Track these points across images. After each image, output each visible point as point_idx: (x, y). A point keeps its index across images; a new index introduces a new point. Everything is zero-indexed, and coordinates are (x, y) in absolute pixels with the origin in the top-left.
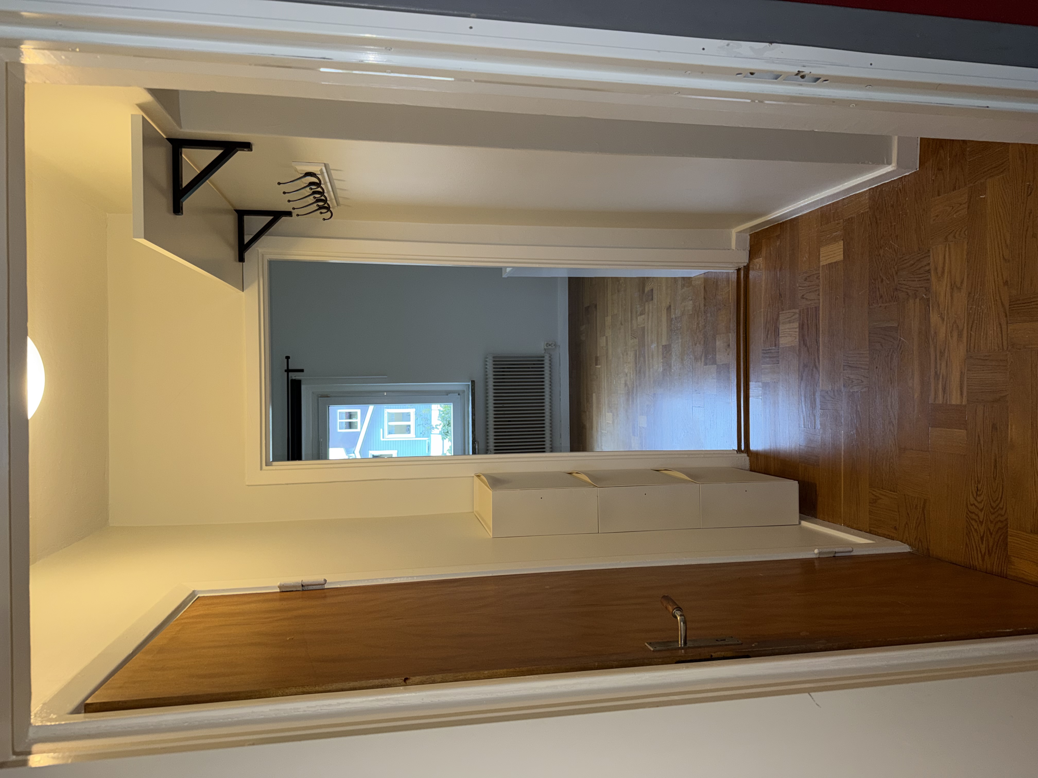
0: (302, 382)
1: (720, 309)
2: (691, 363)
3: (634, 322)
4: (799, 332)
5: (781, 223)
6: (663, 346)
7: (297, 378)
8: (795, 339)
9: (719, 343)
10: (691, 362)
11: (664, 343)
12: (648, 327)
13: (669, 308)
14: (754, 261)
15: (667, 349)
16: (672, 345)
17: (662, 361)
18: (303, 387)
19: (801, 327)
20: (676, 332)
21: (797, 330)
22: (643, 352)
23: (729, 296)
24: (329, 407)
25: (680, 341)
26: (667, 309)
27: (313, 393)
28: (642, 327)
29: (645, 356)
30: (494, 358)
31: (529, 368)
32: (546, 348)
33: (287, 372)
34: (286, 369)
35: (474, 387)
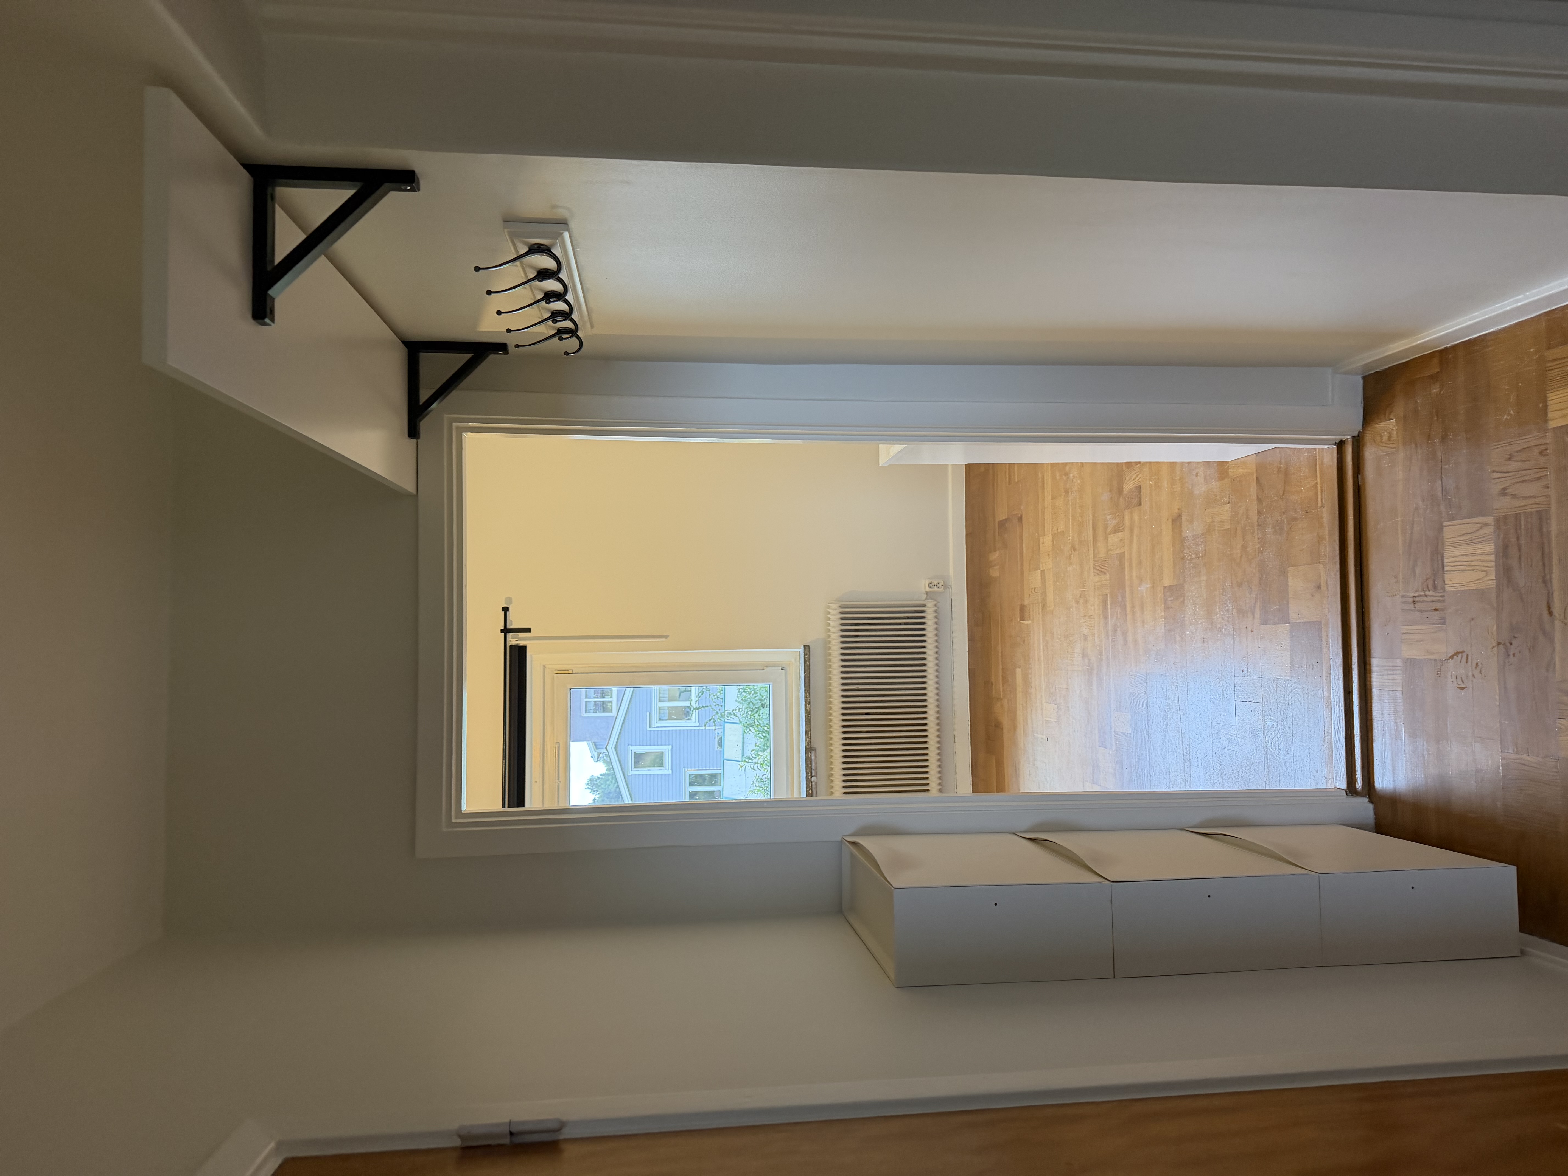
0: (530, 650)
1: (1295, 519)
2: (1231, 620)
3: (1100, 544)
4: (1496, 561)
5: (1441, 351)
6: (1165, 587)
7: (521, 643)
8: (1487, 575)
9: (1296, 583)
10: (1228, 618)
11: (1167, 582)
12: (1130, 554)
13: (1177, 520)
14: (1377, 426)
15: (1175, 592)
16: (1186, 586)
17: (1163, 614)
18: (530, 659)
19: (1503, 551)
20: (1194, 561)
21: (1492, 557)
22: (1120, 599)
23: (1316, 494)
25: (1204, 578)
26: (1173, 521)
27: (547, 667)
28: (1116, 554)
29: (1125, 605)
30: (841, 607)
31: (900, 624)
32: (928, 591)
33: (503, 634)
34: (503, 628)
35: (809, 656)
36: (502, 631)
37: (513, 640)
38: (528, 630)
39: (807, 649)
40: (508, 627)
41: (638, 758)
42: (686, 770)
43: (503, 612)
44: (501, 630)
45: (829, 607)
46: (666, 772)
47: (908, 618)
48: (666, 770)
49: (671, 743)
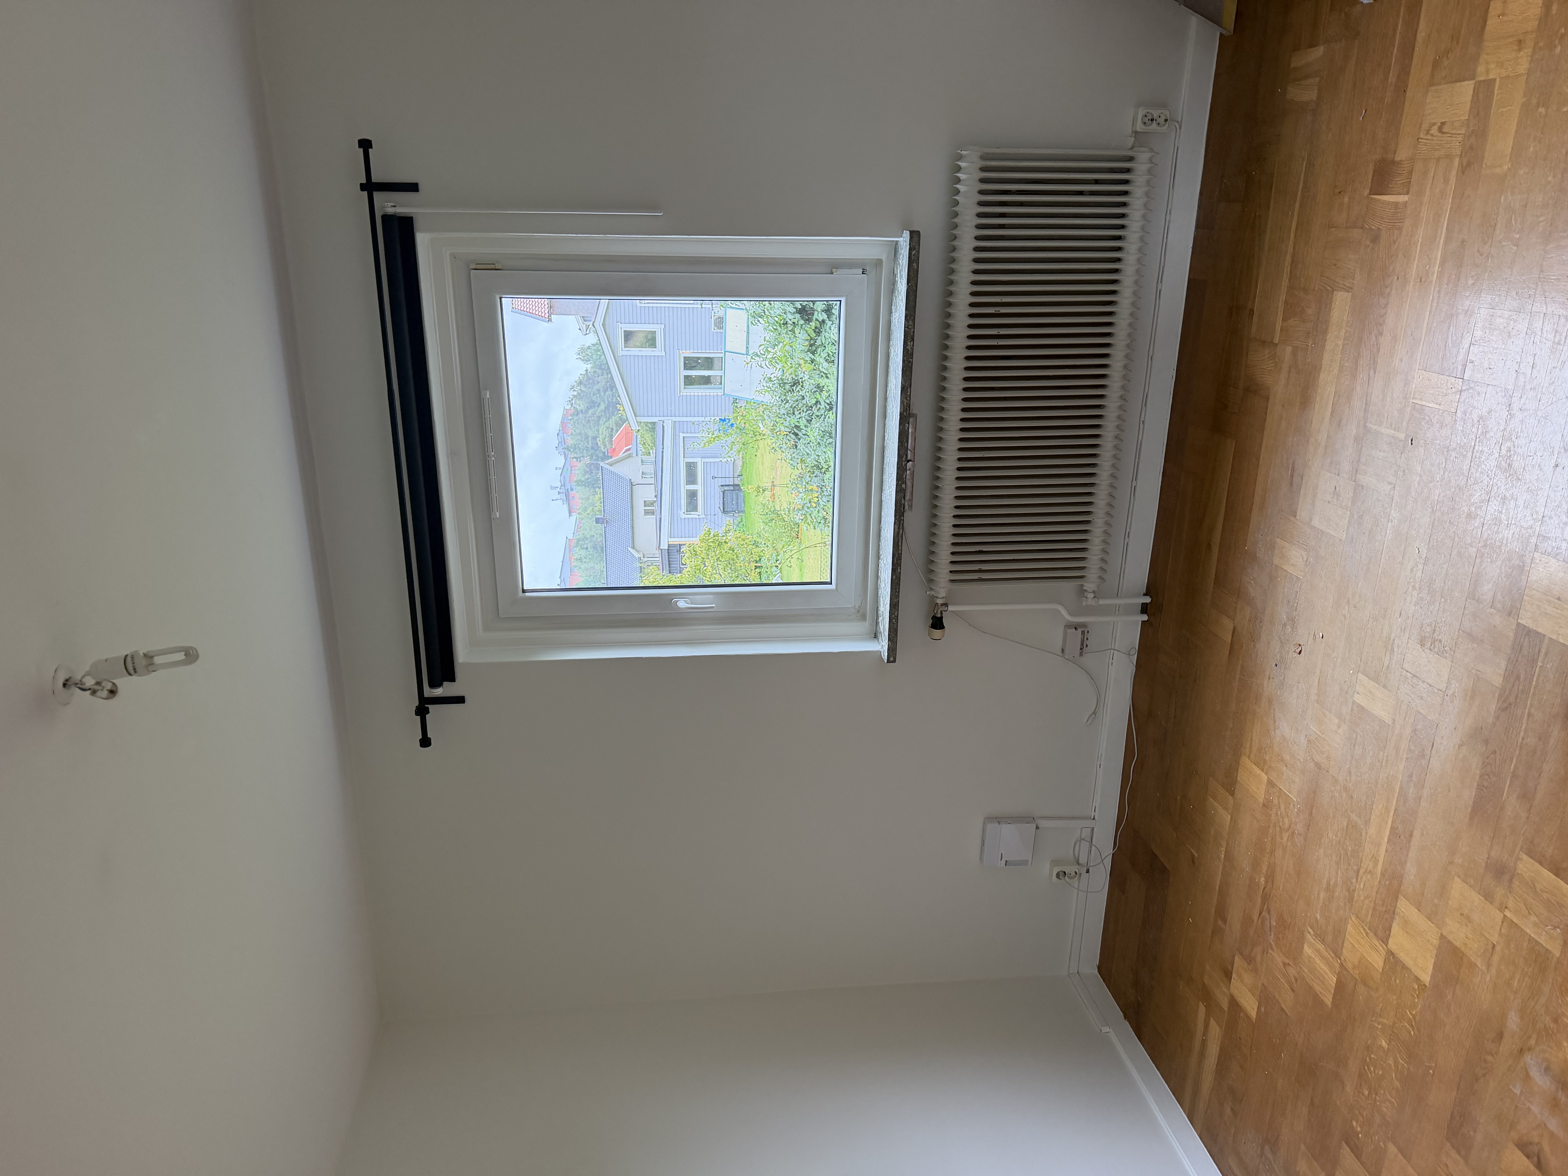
0: (418, 224)
7: (401, 210)
18: (422, 240)
24: (501, 298)
27: (454, 256)
30: (983, 157)
31: (1081, 193)
32: (1139, 130)
33: (366, 192)
34: (364, 181)
35: (919, 252)
36: (363, 187)
37: (387, 203)
38: (413, 187)
39: (915, 239)
40: (375, 178)
41: (628, 335)
42: (681, 352)
43: (361, 150)
44: (361, 185)
45: (960, 157)
46: (659, 354)
47: (1097, 182)
48: (658, 352)
49: (663, 322)
